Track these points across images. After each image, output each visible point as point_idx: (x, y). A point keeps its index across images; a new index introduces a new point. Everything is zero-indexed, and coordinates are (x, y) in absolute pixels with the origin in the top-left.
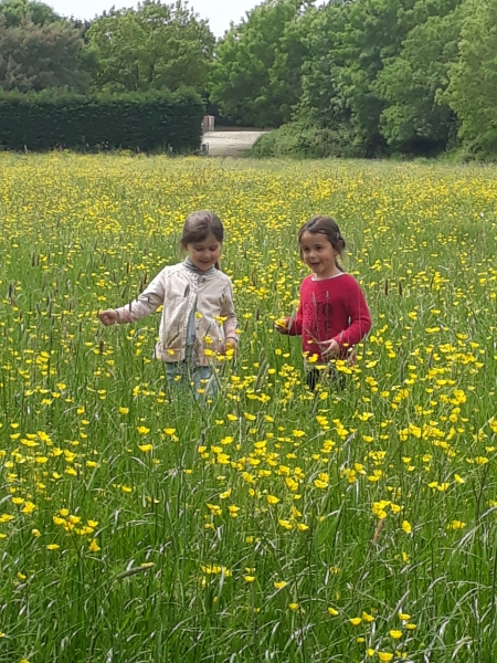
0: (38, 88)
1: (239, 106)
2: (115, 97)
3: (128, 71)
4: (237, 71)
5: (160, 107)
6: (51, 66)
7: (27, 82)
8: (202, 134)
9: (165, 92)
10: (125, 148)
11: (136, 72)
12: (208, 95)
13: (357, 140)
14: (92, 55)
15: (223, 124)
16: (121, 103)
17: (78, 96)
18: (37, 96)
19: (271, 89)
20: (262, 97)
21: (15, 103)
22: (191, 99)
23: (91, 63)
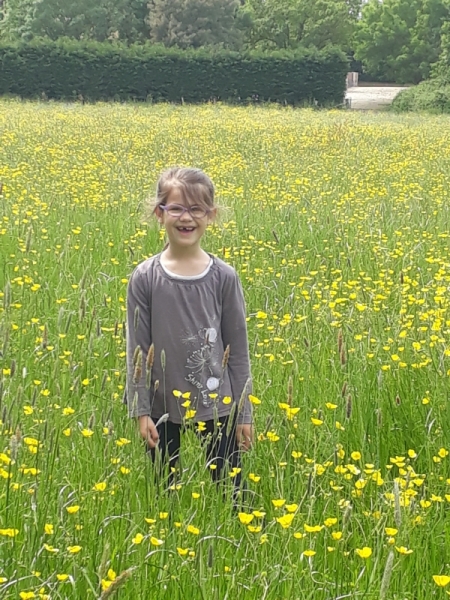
0: (196, 45)
1: (381, 64)
2: (267, 54)
3: (279, 30)
4: (381, 31)
5: (309, 64)
6: (209, 25)
7: (186, 39)
8: (345, 89)
9: (312, 50)
10: (274, 101)
11: (287, 31)
12: (353, 53)
14: (247, 16)
15: (365, 80)
16: (272, 59)
17: (233, 53)
18: (196, 53)
19: (412, 48)
20: (403, 56)
21: (175, 59)
22: (336, 56)
23: (246, 23)
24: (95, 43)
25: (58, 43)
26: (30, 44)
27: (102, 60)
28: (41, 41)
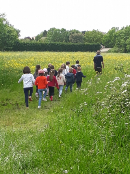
0: (76, 42)
2: (88, 44)
3: (90, 40)
4: (106, 40)
5: (94, 45)
6: (79, 39)
7: (75, 42)
9: (95, 43)
10: (89, 51)
13: (123, 50)
14: (85, 38)
17: (82, 44)
18: (76, 44)
19: (111, 42)
20: (110, 44)
21: (73, 45)
22: (98, 44)
23: (85, 39)
24: (61, 43)
25: (55, 42)
26: (51, 43)
27: (62, 45)
28: (52, 42)
